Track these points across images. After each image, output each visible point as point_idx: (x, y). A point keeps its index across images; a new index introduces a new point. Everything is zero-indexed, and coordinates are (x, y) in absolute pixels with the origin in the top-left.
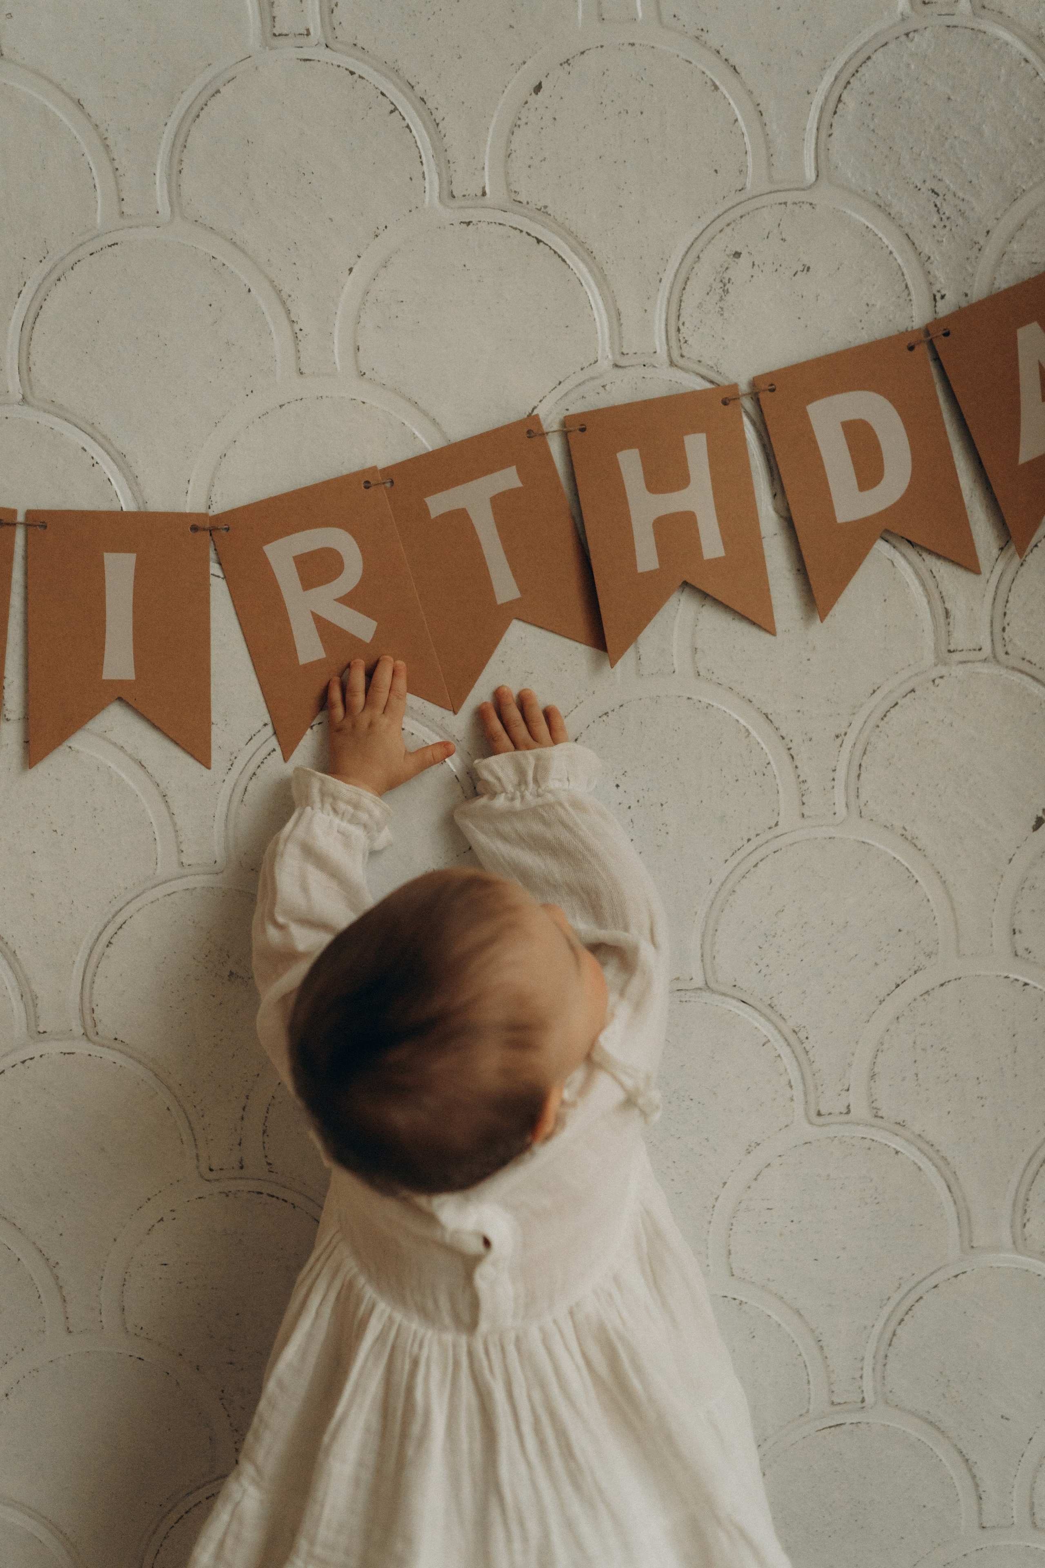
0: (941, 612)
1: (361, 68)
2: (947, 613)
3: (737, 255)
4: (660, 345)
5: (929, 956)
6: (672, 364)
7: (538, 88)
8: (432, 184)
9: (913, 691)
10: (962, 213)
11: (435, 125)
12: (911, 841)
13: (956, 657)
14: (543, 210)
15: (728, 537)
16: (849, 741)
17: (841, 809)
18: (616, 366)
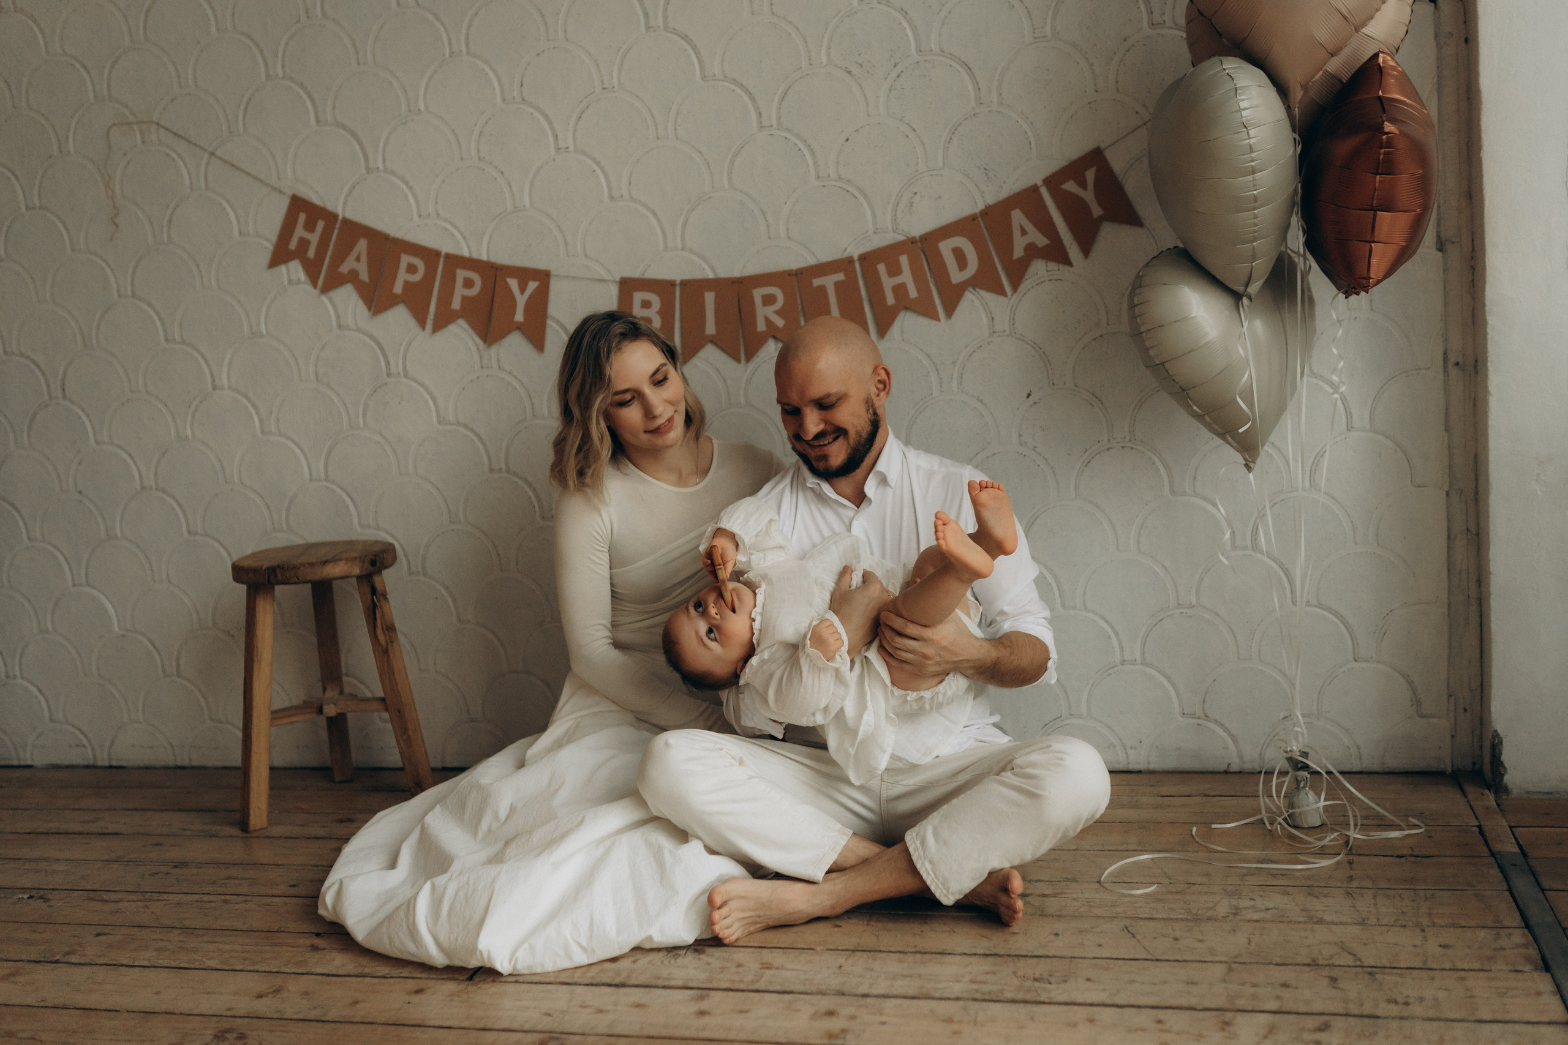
0: (990, 318)
1: (788, 136)
2: (993, 319)
3: (916, 193)
4: (889, 225)
5: (988, 443)
6: (894, 231)
7: (847, 140)
8: (813, 173)
9: (981, 346)
10: (995, 176)
11: (813, 153)
12: (981, 401)
13: (996, 334)
14: (849, 181)
15: (919, 290)
16: (958, 365)
17: (956, 390)
18: (875, 233)
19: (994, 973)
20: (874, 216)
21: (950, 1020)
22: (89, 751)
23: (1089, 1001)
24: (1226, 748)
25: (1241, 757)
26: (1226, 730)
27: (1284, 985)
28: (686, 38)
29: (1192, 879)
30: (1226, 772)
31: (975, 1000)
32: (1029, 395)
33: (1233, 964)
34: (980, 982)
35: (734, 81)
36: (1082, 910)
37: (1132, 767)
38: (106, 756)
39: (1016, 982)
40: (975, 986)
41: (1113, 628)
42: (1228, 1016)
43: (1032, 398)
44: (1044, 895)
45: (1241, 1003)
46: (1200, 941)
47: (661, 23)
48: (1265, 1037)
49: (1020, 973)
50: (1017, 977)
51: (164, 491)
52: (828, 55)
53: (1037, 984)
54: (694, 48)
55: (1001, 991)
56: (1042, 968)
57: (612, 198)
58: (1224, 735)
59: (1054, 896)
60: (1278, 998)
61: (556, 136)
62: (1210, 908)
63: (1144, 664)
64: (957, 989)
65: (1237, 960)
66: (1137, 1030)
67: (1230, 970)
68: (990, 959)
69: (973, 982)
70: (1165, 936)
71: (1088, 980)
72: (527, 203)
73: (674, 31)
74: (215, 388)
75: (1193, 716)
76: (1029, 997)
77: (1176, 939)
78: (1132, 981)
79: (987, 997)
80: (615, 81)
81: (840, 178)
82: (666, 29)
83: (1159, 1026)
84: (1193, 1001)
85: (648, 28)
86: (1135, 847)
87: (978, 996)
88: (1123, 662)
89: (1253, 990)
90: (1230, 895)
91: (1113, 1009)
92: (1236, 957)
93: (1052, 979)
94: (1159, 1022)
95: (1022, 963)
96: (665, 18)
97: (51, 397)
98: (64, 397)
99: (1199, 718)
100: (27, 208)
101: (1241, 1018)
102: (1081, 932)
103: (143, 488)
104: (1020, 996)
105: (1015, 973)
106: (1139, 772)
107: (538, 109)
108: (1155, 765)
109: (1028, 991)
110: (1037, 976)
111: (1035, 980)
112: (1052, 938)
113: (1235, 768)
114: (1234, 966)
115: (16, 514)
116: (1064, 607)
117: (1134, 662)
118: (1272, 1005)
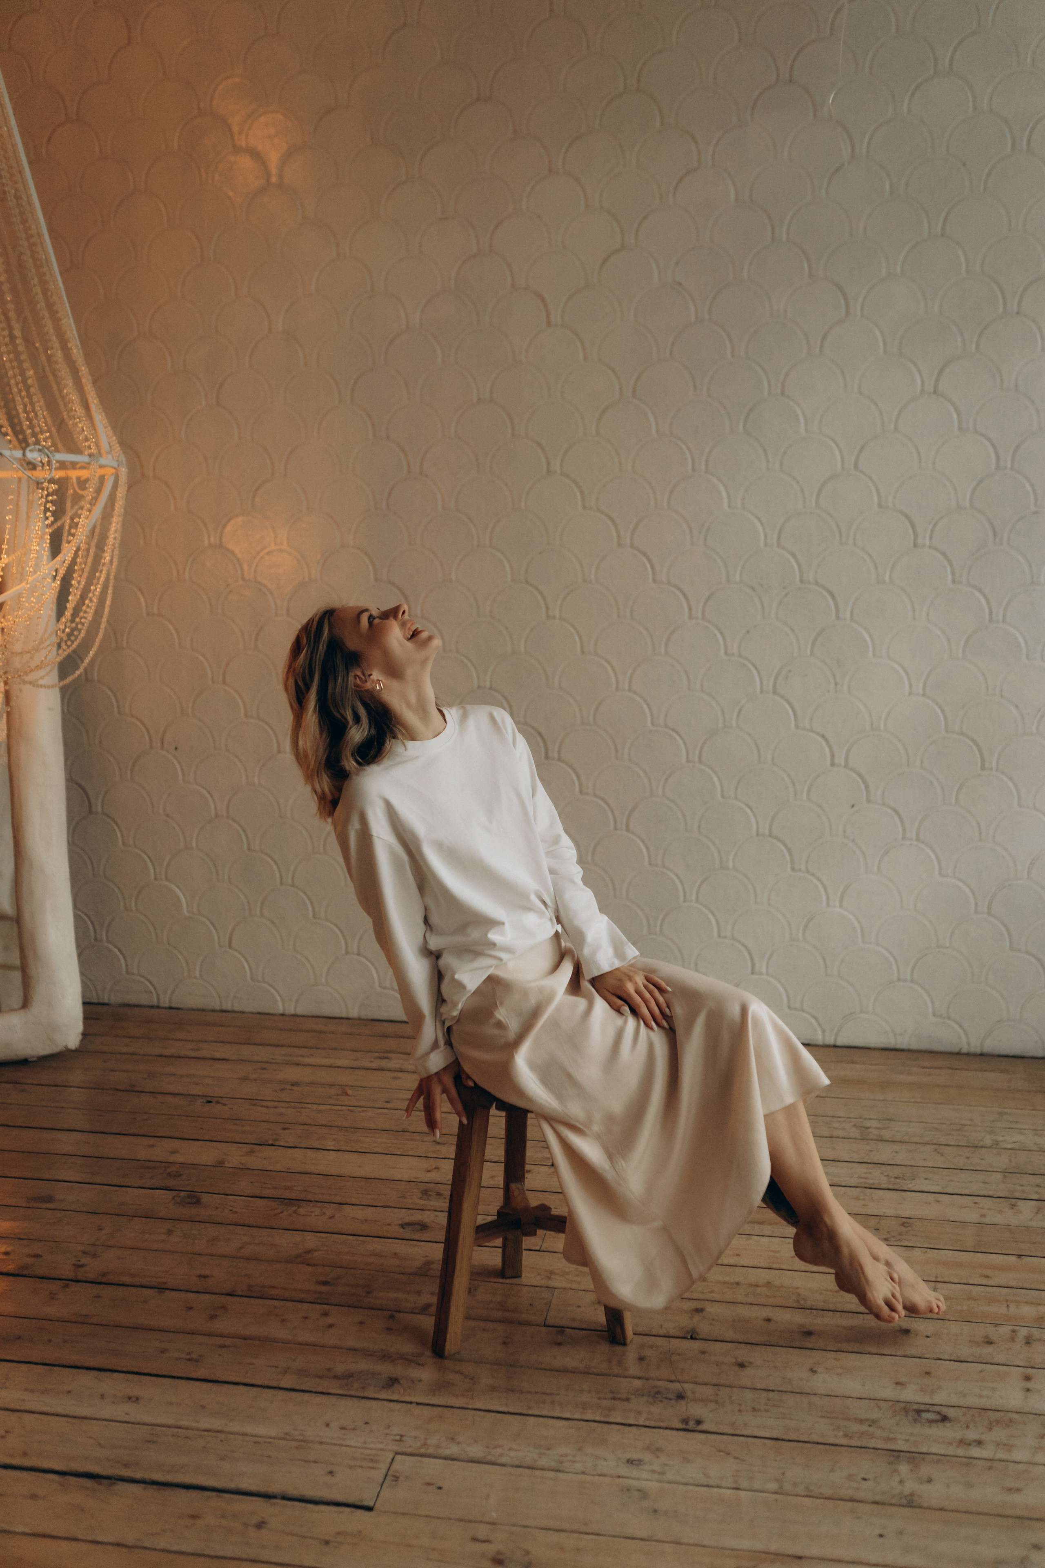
19: (870, 1173)
20: (761, 683)
21: (857, 1198)
22: (155, 996)
23: (932, 1191)
24: (960, 1038)
25: (969, 1044)
26: (961, 1026)
27: (1038, 1186)
28: (645, 554)
29: (964, 1122)
30: (958, 1054)
31: (866, 1188)
32: (853, 806)
33: (1005, 1173)
34: (866, 1178)
35: (676, 586)
36: (905, 1138)
37: (898, 1046)
38: (167, 1000)
39: (885, 1179)
40: (862, 1180)
41: (894, 958)
42: (1013, 1201)
43: (855, 808)
44: (879, 1128)
45: (1017, 1195)
46: (982, 1159)
47: (628, 541)
48: (1037, 1213)
49: (886, 1174)
50: (885, 1176)
51: (233, 819)
52: (741, 576)
53: (898, 1180)
54: (650, 561)
55: (879, 1184)
56: (897, 1171)
57: (583, 652)
58: (960, 1030)
59: (885, 1128)
60: (1037, 1193)
61: (547, 608)
62: (981, 1140)
63: (912, 981)
64: (853, 1181)
65: (1007, 1171)
66: (965, 1207)
67: (1005, 1177)
68: (864, 1165)
69: (860, 1177)
70: (960, 1155)
71: (926, 1179)
72: (522, 649)
73: (637, 549)
74: (279, 751)
75: (941, 1016)
76: (896, 1187)
77: (968, 1158)
78: (952, 1181)
79: (872, 1187)
80: (593, 577)
81: (740, 656)
82: (632, 546)
83: (977, 1205)
84: (991, 1193)
85: (619, 545)
86: (919, 1100)
87: (866, 1185)
88: (899, 980)
89: (1021, 1188)
90: (991, 1133)
91: (947, 1195)
92: (1006, 1169)
93: (906, 1178)
94: (975, 1203)
95: (884, 1168)
96: (632, 539)
97: (151, 747)
98: (162, 747)
99: (944, 1018)
100: (148, 614)
101: (1020, 1203)
102: (910, 1151)
103: (216, 816)
104: (891, 1187)
105: (882, 1173)
106: (902, 1050)
107: (537, 589)
108: (914, 1046)
109: (894, 1184)
110: (896, 1176)
111: (896, 1178)
112: (894, 1154)
113: (965, 1050)
114: (1006, 1174)
115: (115, 827)
116: (863, 942)
117: (905, 981)
118: (1035, 1197)
